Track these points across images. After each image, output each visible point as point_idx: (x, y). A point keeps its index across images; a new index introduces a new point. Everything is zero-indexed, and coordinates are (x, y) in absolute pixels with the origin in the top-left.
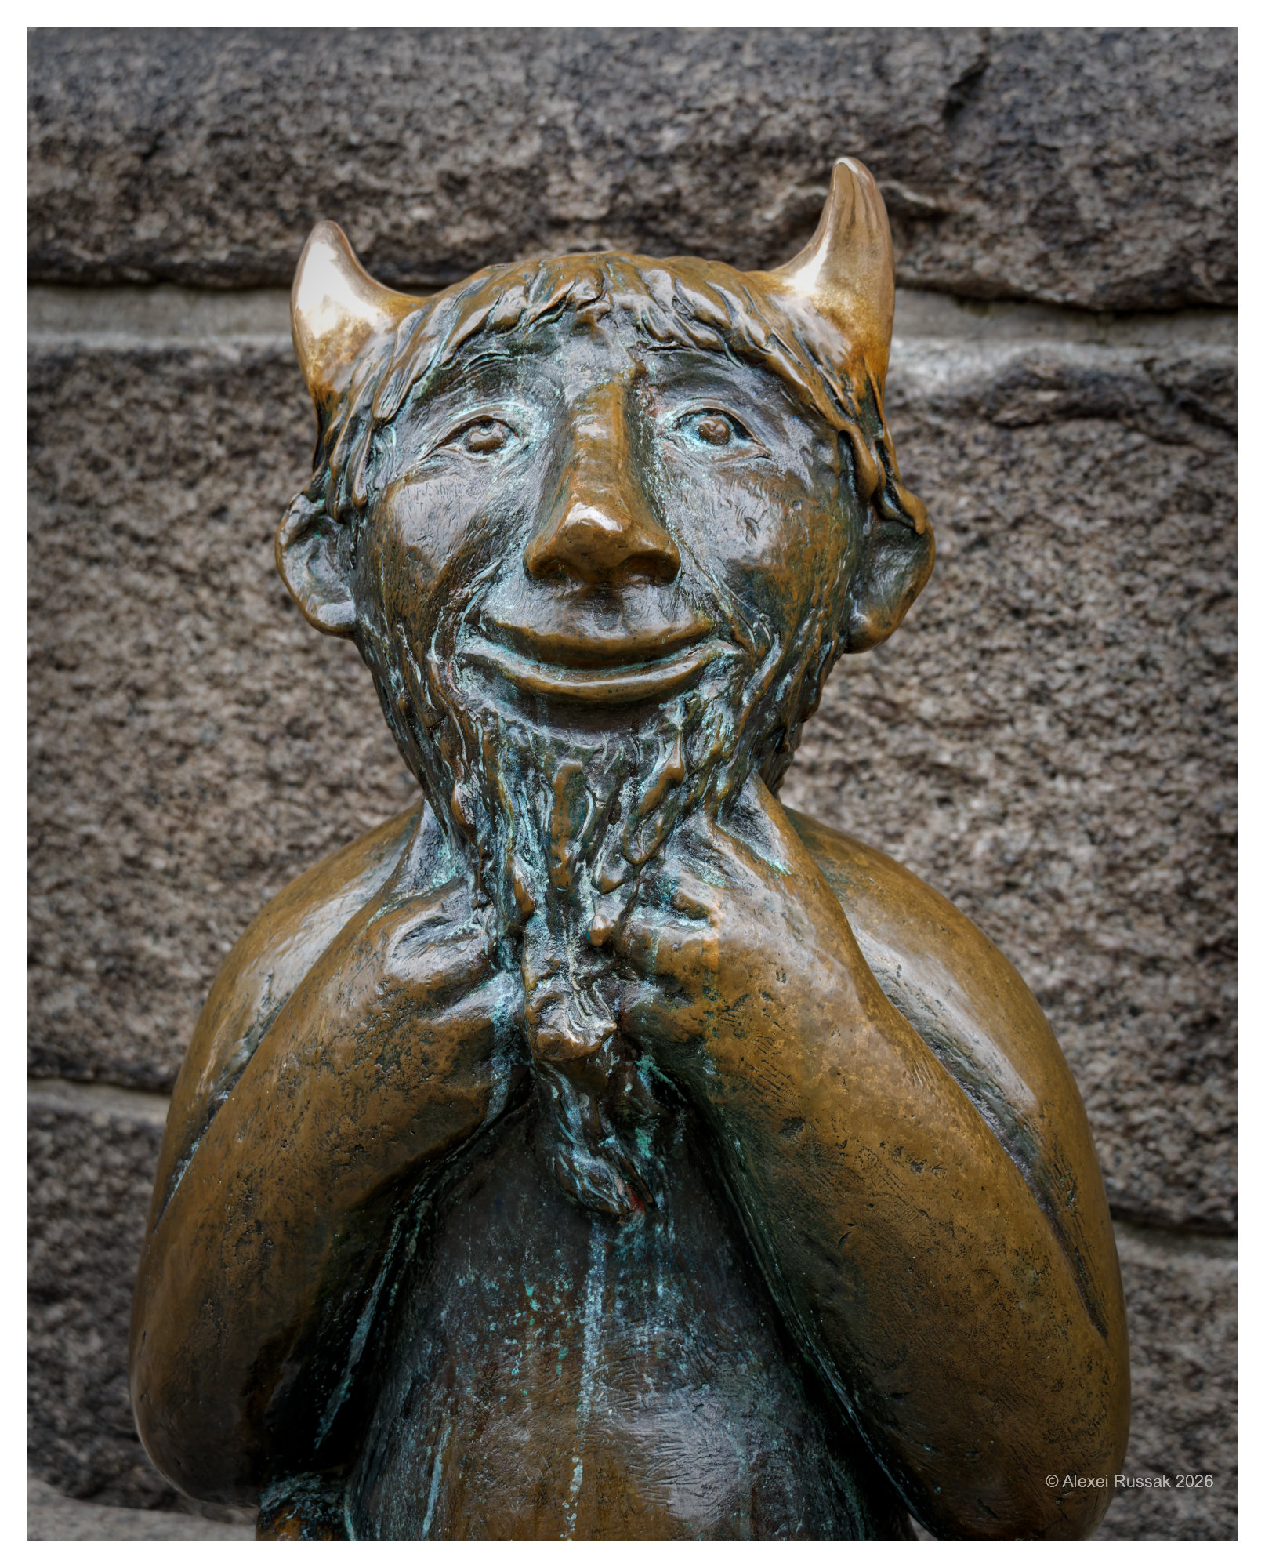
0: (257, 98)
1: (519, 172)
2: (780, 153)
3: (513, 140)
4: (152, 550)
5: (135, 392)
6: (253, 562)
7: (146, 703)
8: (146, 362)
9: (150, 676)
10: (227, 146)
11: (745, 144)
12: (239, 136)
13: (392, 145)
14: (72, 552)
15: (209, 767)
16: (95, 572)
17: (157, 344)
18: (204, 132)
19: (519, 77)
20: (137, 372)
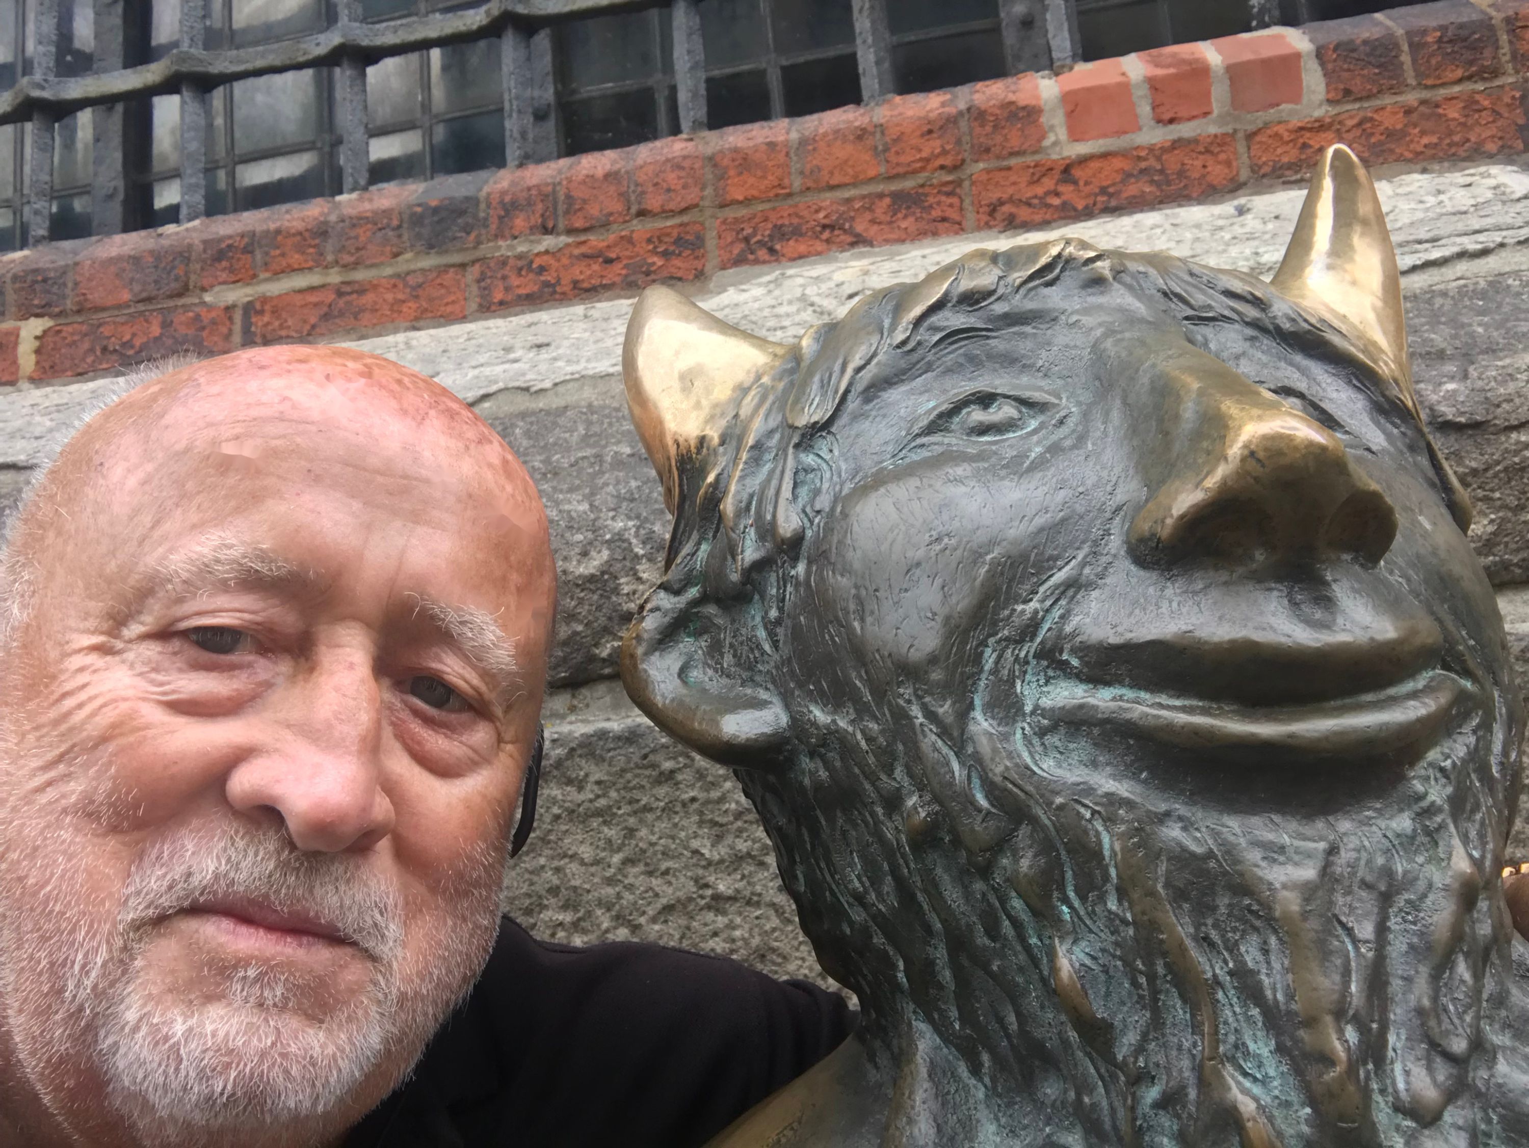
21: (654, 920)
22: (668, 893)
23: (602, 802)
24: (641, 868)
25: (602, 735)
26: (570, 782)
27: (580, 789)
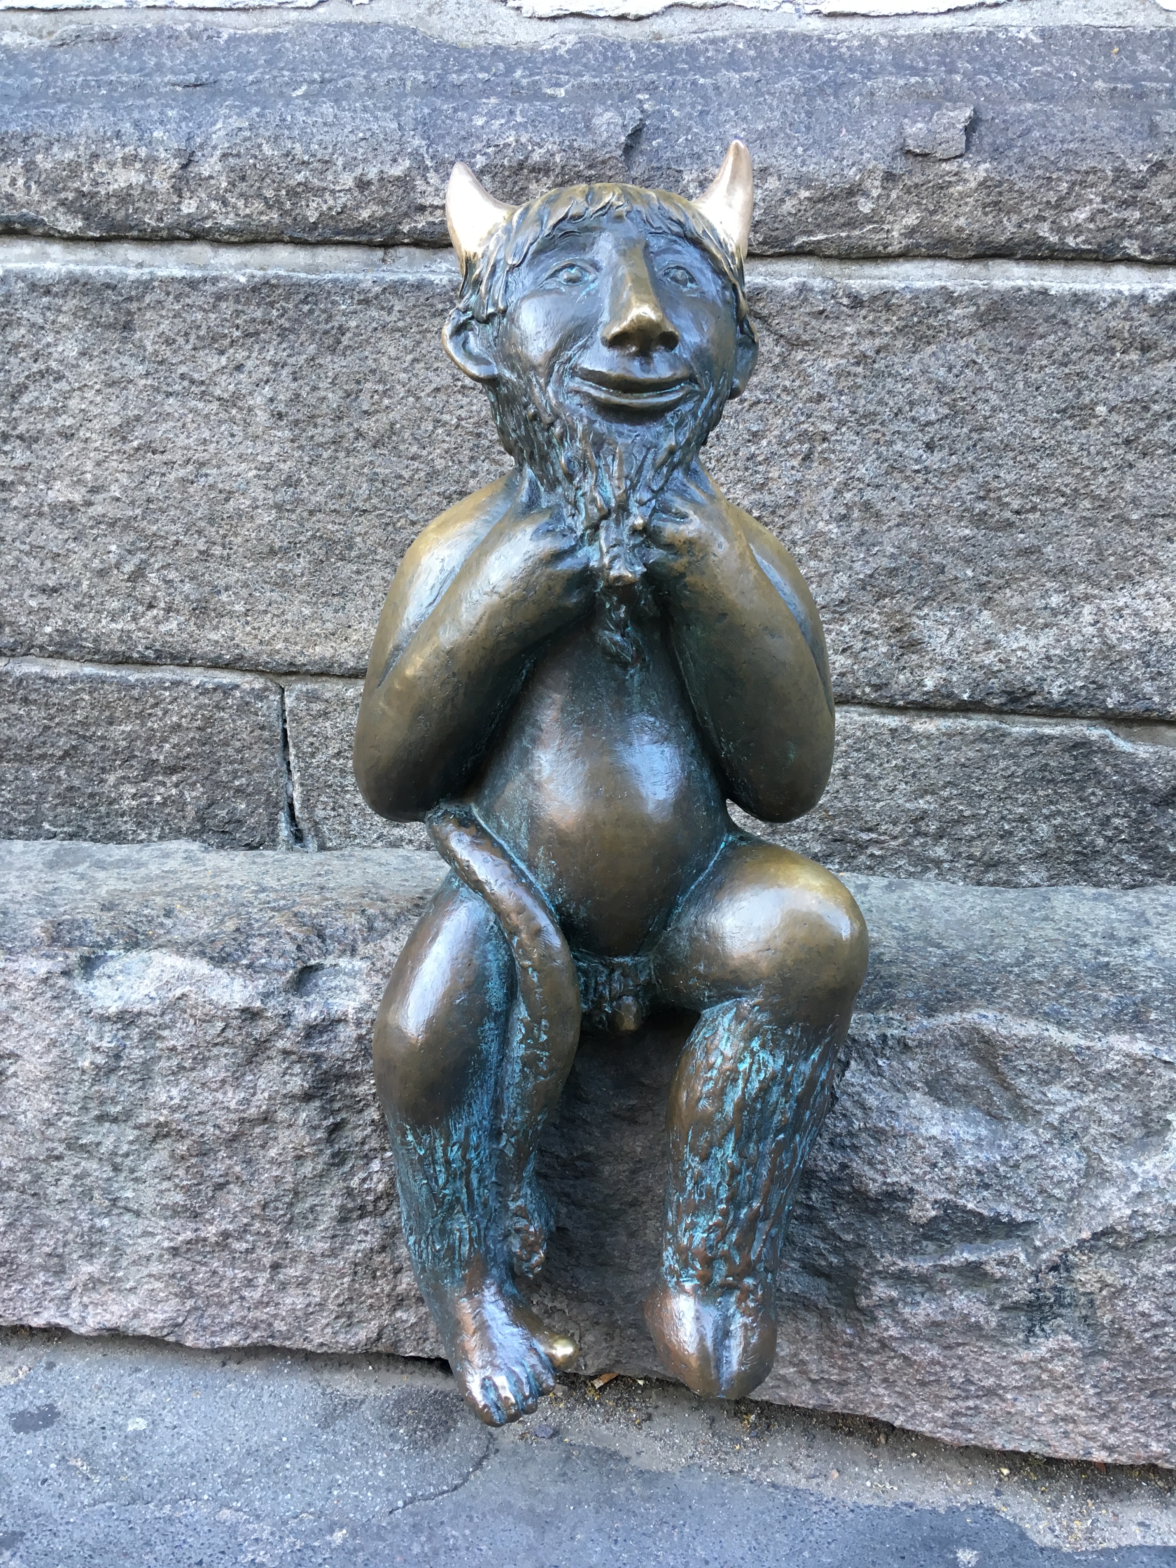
0: (247, 134)
1: (398, 179)
2: (540, 170)
3: (395, 160)
4: (203, 388)
5: (188, 301)
6: (260, 394)
7: (204, 470)
8: (193, 284)
9: (207, 456)
10: (232, 161)
11: (521, 165)
12: (238, 155)
13: (327, 162)
14: (157, 390)
15: (245, 503)
16: (171, 400)
17: (198, 274)
18: (218, 153)
19: (395, 125)
20: (188, 289)
21: (428, 395)
22: (437, 381)
23: (401, 324)
24: (422, 365)
25: (403, 282)
26: (383, 308)
27: (389, 313)
